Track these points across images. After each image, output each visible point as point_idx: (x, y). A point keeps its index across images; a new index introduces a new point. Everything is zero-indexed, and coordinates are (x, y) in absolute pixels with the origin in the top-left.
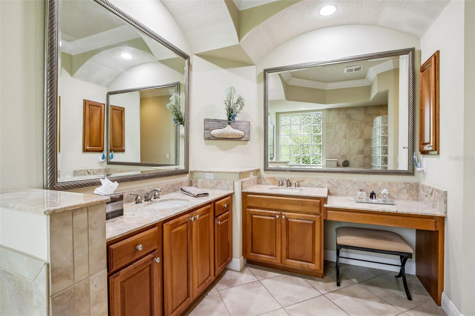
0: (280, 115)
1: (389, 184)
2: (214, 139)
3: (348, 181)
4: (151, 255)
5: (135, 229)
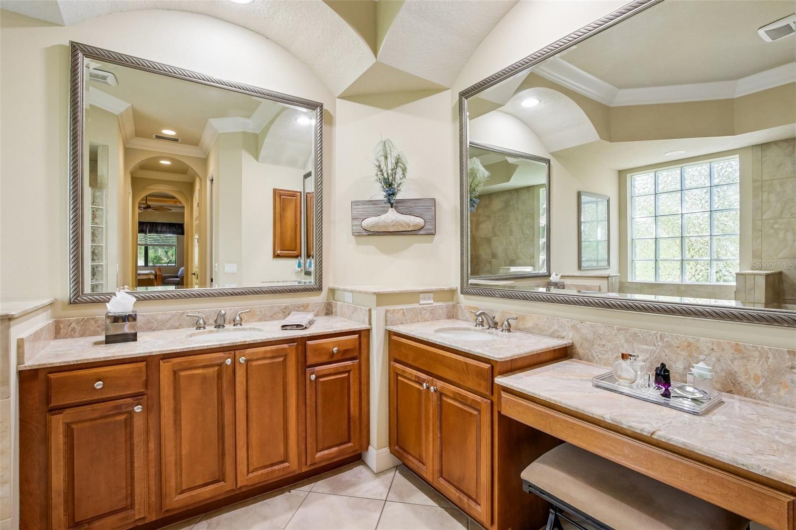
0: (628, 175)
1: (736, 350)
2: (369, 235)
3: (619, 330)
4: (129, 399)
5: (93, 359)
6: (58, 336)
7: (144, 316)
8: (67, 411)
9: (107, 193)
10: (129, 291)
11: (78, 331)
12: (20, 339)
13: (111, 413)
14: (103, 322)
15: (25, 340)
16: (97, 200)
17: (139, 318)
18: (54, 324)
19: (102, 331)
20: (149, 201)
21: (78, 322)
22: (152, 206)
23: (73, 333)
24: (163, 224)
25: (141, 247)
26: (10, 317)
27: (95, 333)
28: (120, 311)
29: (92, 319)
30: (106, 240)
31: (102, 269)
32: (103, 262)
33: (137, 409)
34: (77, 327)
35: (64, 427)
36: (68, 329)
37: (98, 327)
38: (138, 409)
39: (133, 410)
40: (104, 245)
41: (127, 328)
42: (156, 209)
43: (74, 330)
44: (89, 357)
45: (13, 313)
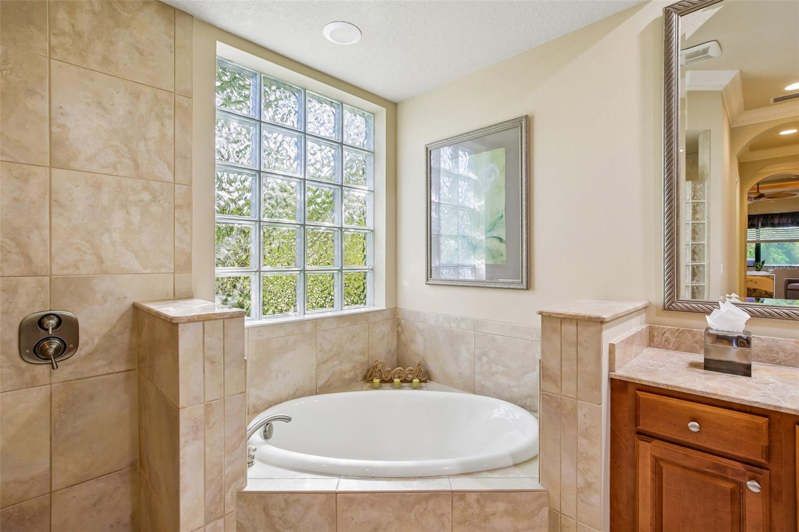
4: (738, 464)
5: (687, 389)
6: (652, 345)
7: (762, 340)
8: (655, 442)
9: (709, 184)
10: (738, 301)
11: (672, 343)
12: (612, 344)
13: (710, 471)
14: (701, 338)
15: (616, 347)
16: (698, 194)
17: (754, 342)
18: (648, 330)
19: (701, 349)
20: (761, 189)
21: (672, 332)
22: (765, 195)
23: (667, 343)
24: (781, 215)
25: (751, 244)
26: (602, 320)
27: (692, 350)
28: (726, 329)
29: (688, 331)
30: (709, 238)
31: (704, 270)
32: (704, 262)
33: (751, 486)
34: (671, 338)
35: (652, 460)
36: (662, 338)
37: (696, 342)
38: (753, 486)
39: (746, 483)
40: (706, 243)
41: (733, 354)
42: (771, 197)
43: (669, 341)
44: (682, 385)
45: (604, 317)
